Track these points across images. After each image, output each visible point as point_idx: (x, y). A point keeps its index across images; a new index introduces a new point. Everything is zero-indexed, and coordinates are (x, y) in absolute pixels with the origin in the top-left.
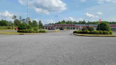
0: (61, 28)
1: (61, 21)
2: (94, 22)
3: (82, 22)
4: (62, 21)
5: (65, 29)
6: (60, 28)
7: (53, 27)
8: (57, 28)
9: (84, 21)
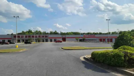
0: (27, 40)
1: (25, 31)
2: (67, 33)
3: (54, 32)
4: (28, 31)
5: (33, 43)
6: (25, 41)
7: (11, 39)
8: (19, 41)
9: (56, 31)
